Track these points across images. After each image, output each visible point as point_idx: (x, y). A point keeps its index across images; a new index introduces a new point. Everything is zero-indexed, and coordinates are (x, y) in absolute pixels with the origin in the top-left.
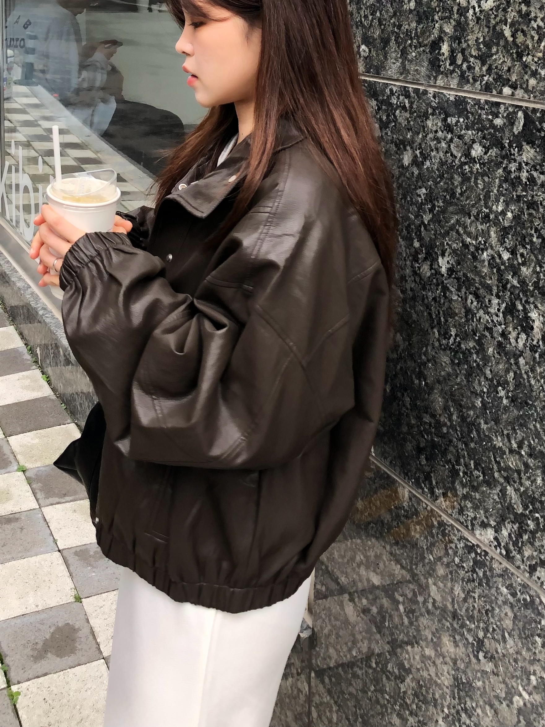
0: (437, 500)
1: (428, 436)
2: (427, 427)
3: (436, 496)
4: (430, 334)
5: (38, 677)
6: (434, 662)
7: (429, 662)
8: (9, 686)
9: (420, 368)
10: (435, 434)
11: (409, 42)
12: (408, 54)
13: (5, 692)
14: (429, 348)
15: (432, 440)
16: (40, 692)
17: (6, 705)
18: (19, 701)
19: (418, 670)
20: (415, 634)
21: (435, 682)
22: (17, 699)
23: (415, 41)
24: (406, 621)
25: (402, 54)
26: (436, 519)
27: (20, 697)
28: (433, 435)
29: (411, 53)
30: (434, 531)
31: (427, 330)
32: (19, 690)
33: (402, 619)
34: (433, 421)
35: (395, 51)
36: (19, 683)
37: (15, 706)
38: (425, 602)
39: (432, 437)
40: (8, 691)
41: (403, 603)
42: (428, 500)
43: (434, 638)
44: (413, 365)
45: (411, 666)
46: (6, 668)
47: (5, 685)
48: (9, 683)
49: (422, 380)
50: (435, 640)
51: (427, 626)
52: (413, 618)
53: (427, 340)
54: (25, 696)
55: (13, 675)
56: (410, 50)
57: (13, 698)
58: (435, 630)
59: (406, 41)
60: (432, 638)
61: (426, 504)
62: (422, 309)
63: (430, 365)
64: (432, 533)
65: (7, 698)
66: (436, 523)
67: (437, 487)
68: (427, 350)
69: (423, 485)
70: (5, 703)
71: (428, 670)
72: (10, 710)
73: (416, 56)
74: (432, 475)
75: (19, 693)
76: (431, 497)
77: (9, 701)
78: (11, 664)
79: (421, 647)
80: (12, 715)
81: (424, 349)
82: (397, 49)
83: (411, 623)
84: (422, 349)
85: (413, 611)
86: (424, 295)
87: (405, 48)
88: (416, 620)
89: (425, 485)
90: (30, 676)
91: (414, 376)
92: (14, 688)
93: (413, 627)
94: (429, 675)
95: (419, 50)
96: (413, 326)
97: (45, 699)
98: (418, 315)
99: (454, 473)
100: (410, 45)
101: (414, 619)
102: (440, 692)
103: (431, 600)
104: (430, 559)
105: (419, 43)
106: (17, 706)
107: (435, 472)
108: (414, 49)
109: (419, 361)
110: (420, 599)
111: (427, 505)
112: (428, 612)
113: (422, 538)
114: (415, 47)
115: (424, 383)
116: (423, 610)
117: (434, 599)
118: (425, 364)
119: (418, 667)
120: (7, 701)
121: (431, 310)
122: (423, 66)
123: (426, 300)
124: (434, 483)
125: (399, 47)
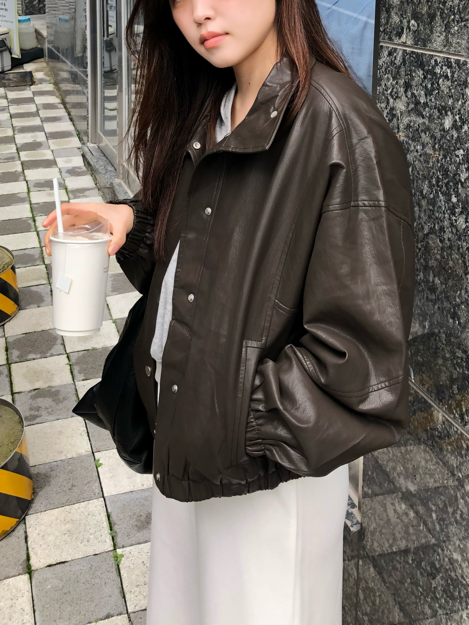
0: (466, 425)
1: (460, 369)
2: (459, 361)
3: (466, 422)
4: (463, 280)
5: (139, 543)
6: (460, 565)
7: (456, 564)
8: (115, 549)
9: (454, 308)
10: (466, 367)
11: (453, 17)
12: (451, 28)
13: (111, 554)
14: (463, 292)
15: (464, 373)
16: (140, 556)
17: (111, 565)
18: (122, 562)
19: (447, 570)
20: (445, 539)
21: (461, 582)
22: (121, 560)
23: (457, 16)
24: (438, 527)
25: (446, 29)
26: (465, 442)
27: (123, 559)
29: (454, 27)
30: (463, 452)
31: (462, 276)
32: (123, 553)
33: (435, 525)
34: (464, 356)
35: (440, 25)
36: (123, 547)
37: (118, 566)
38: (454, 512)
39: (463, 370)
40: (113, 554)
41: (436, 512)
42: (459, 425)
43: (461, 544)
44: (449, 306)
45: (442, 566)
46: (114, 534)
47: (112, 548)
48: (115, 547)
49: (456, 319)
50: (462, 546)
51: (455, 534)
52: (444, 525)
53: (461, 285)
54: (128, 558)
55: (119, 540)
56: (453, 25)
57: (117, 559)
58: (462, 538)
59: (450, 16)
60: (459, 545)
61: (456, 428)
62: (457, 257)
63: (463, 307)
64: (461, 454)
65: (112, 559)
66: (465, 446)
67: (467, 414)
68: (460, 294)
69: (454, 411)
70: (111, 563)
71: (455, 572)
72: (114, 569)
73: (458, 30)
74: (463, 403)
75: (122, 556)
76: (461, 423)
77: (114, 562)
78: (118, 531)
79: (450, 551)
80: (115, 573)
81: (459, 292)
82: (442, 24)
83: (442, 530)
84: (457, 293)
85: (443, 520)
86: (459, 245)
87: (448, 22)
88: (446, 528)
89: (456, 412)
90: (133, 542)
91: (449, 316)
92: (119, 551)
93: (444, 533)
94: (456, 575)
95: (460, 24)
96: (450, 271)
97: (143, 562)
98: (454, 262)
100: (453, 20)
102: (465, 591)
103: (459, 512)
104: (459, 476)
105: (461, 18)
106: (120, 566)
107: (465, 401)
108: (456, 23)
109: (454, 303)
110: (450, 510)
111: (458, 429)
112: (457, 522)
113: (453, 458)
114: (458, 22)
115: (457, 322)
116: (452, 519)
117: (461, 511)
118: (459, 306)
119: (447, 568)
120: (112, 561)
121: (465, 258)
122: (464, 39)
123: (461, 249)
124: (464, 410)
125: (443, 22)
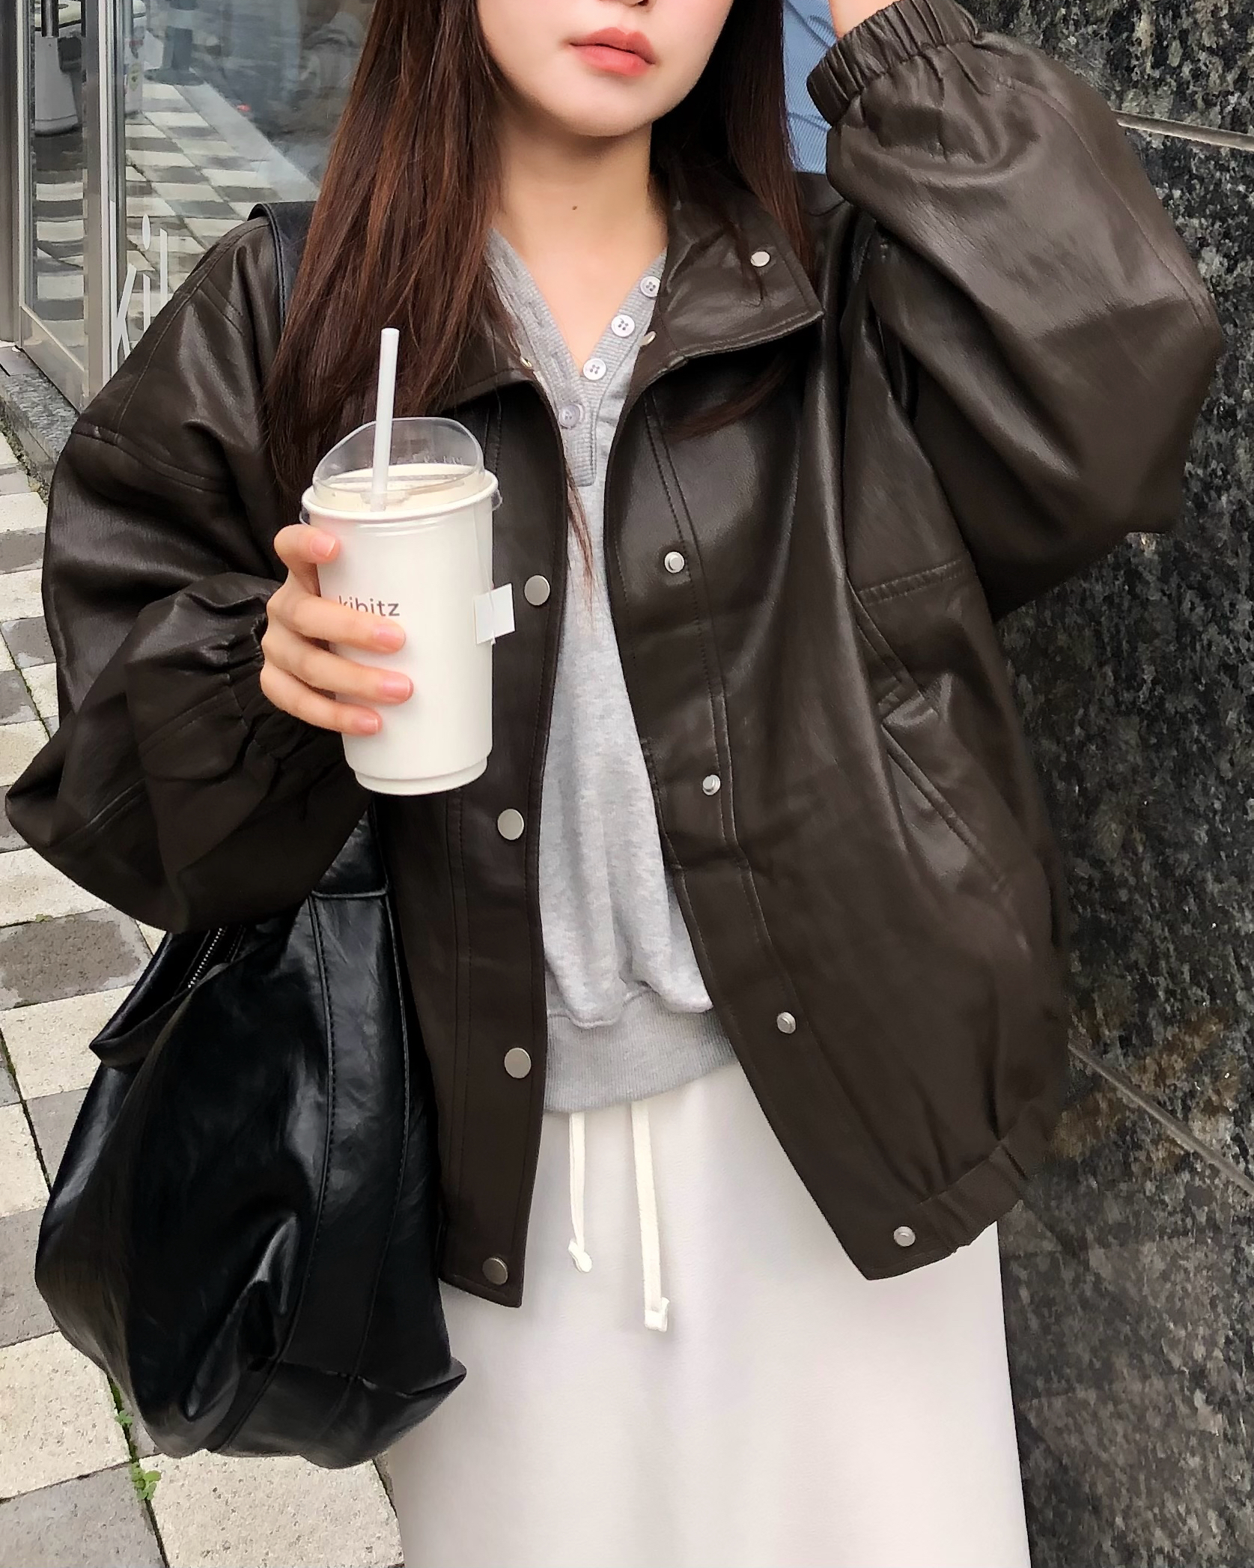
0: (1106, 1052)
1: (1084, 908)
2: (1084, 888)
3: (1105, 1044)
4: (1094, 679)
6: (1095, 1415)
7: (1084, 1414)
8: (134, 1459)
9: (1070, 753)
10: (1100, 903)
11: (1063, 11)
12: (1060, 40)
13: (126, 1471)
14: (1093, 711)
15: (1096, 919)
16: (204, 1475)
17: (127, 1500)
18: (157, 1493)
19: (1059, 1431)
20: (1053, 1351)
21: (1097, 1458)
22: (154, 1488)
23: (1075, 10)
24: (1034, 1323)
25: (1046, 40)
26: (1104, 1096)
27: (159, 1484)
28: (1098, 907)
29: (1068, 37)
30: (1099, 1123)
31: (1090, 669)
32: (159, 1469)
33: (1026, 1320)
34: (1097, 875)
35: (1031, 31)
36: (156, 1452)
37: (148, 1502)
38: (1077, 1281)
39: (1094, 911)
40: (131, 1472)
41: (1029, 1284)
42: (1087, 1054)
43: (1094, 1360)
44: (1054, 748)
45: (1045, 1422)
46: (127, 1420)
47: (127, 1458)
48: (134, 1452)
49: (1074, 781)
50: (1098, 1365)
51: (1080, 1335)
52: (1050, 1316)
53: (1088, 693)
54: (171, 1481)
55: (142, 1435)
56: (1066, 32)
57: (141, 1483)
58: (1097, 1343)
59: (1056, 9)
60: (1091, 1361)
61: (1081, 1061)
62: (1079, 621)
63: (1094, 748)
64: (1096, 1127)
65: (131, 1485)
66: (1103, 1105)
67: (1106, 1024)
68: (1086, 714)
69: (1075, 1019)
70: (127, 1497)
71: (1081, 1433)
72: (137, 1512)
73: (1077, 44)
74: (1095, 996)
75: (157, 1476)
76: (1093, 1047)
77: (135, 1494)
79: (1068, 1381)
80: (142, 1522)
81: (1081, 711)
82: (1035, 27)
83: (1046, 1329)
84: (1076, 714)
85: (1050, 1303)
86: (1085, 590)
87: (1052, 24)
88: (1058, 1321)
89: (1080, 1020)
91: (1055, 774)
92: (146, 1465)
93: (1049, 1337)
94: (1083, 1442)
95: (1083, 30)
96: (1058, 659)
97: (215, 1490)
98: (1070, 636)
99: (1145, 992)
100: (1065, 19)
101: (1053, 1320)
102: (1108, 1480)
103: (1090, 1278)
104: (1089, 1187)
105: (1085, 14)
106: (153, 1504)
107: (1101, 991)
108: (1072, 28)
109: (1068, 739)
110: (1068, 1275)
111: (1085, 1065)
112: (1085, 1303)
113: (1074, 1140)
114: (1077, 24)
115: (1077, 788)
116: (1073, 1299)
117: (1097, 1276)
118: (1081, 746)
119: (1060, 1424)
120: (130, 1492)
121: (1099, 623)
122: (1093, 69)
123: (1090, 602)
124: (1100, 1014)
125: (1038, 22)
